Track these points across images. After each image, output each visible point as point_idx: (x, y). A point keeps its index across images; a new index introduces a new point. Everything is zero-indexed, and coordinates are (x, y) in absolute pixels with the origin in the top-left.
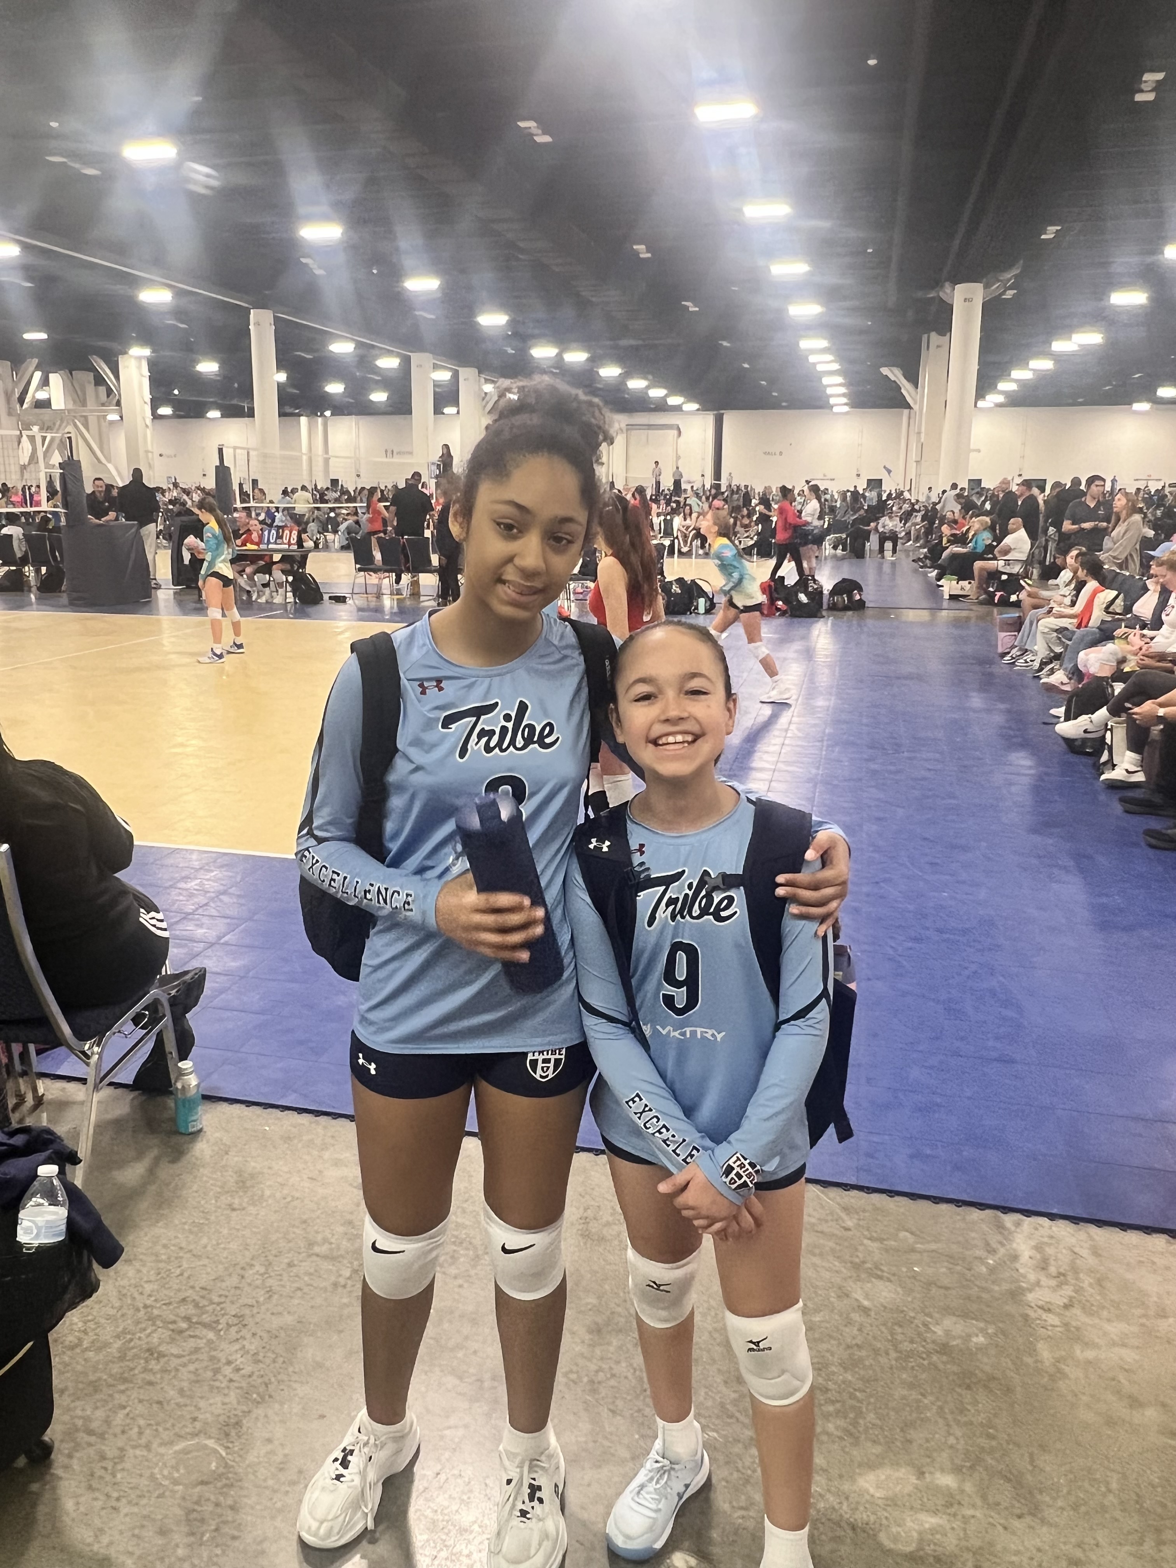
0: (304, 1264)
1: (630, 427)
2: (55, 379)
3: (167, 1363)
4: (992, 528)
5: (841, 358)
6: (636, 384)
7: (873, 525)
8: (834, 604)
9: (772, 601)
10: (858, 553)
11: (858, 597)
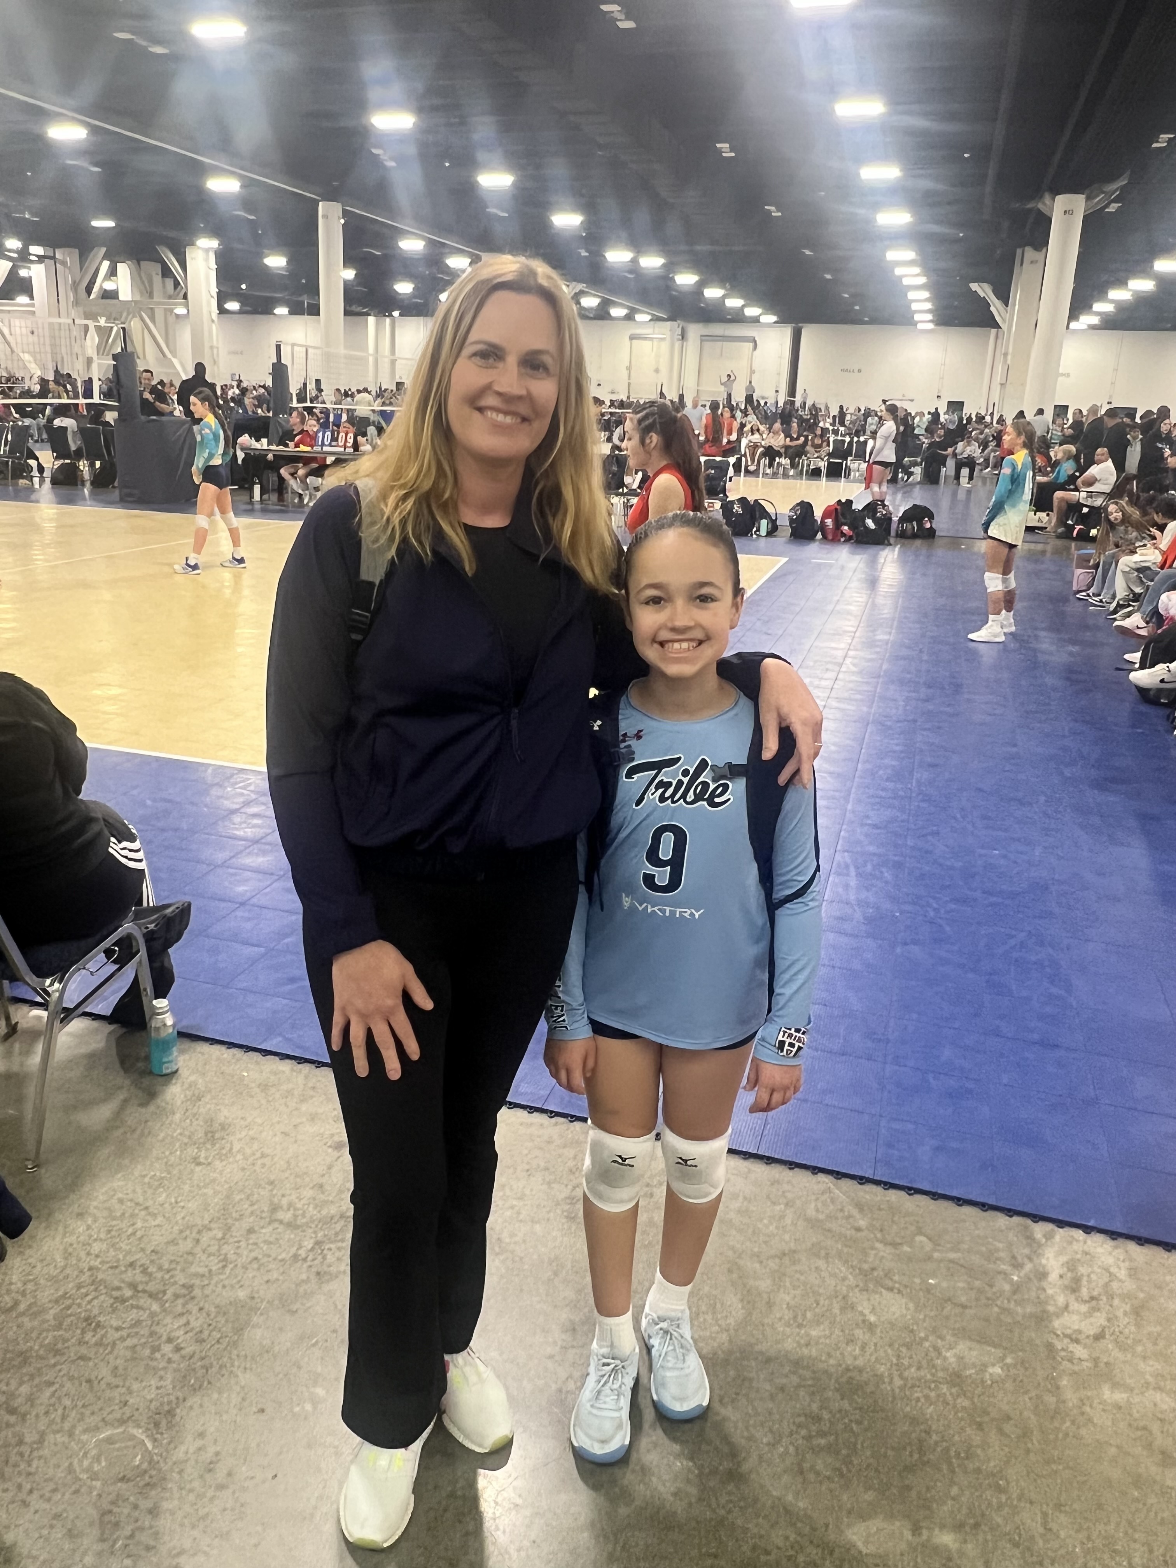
0: (264, 1231)
1: (704, 338)
2: (123, 269)
3: (103, 1336)
4: (1076, 458)
5: (927, 270)
6: (713, 293)
7: (950, 450)
8: (903, 531)
9: (838, 525)
10: (931, 478)
11: (928, 525)
